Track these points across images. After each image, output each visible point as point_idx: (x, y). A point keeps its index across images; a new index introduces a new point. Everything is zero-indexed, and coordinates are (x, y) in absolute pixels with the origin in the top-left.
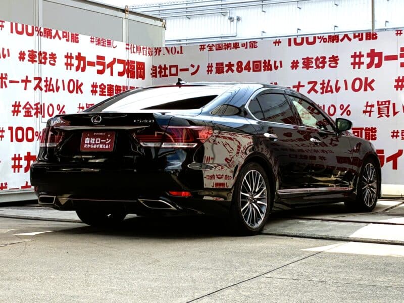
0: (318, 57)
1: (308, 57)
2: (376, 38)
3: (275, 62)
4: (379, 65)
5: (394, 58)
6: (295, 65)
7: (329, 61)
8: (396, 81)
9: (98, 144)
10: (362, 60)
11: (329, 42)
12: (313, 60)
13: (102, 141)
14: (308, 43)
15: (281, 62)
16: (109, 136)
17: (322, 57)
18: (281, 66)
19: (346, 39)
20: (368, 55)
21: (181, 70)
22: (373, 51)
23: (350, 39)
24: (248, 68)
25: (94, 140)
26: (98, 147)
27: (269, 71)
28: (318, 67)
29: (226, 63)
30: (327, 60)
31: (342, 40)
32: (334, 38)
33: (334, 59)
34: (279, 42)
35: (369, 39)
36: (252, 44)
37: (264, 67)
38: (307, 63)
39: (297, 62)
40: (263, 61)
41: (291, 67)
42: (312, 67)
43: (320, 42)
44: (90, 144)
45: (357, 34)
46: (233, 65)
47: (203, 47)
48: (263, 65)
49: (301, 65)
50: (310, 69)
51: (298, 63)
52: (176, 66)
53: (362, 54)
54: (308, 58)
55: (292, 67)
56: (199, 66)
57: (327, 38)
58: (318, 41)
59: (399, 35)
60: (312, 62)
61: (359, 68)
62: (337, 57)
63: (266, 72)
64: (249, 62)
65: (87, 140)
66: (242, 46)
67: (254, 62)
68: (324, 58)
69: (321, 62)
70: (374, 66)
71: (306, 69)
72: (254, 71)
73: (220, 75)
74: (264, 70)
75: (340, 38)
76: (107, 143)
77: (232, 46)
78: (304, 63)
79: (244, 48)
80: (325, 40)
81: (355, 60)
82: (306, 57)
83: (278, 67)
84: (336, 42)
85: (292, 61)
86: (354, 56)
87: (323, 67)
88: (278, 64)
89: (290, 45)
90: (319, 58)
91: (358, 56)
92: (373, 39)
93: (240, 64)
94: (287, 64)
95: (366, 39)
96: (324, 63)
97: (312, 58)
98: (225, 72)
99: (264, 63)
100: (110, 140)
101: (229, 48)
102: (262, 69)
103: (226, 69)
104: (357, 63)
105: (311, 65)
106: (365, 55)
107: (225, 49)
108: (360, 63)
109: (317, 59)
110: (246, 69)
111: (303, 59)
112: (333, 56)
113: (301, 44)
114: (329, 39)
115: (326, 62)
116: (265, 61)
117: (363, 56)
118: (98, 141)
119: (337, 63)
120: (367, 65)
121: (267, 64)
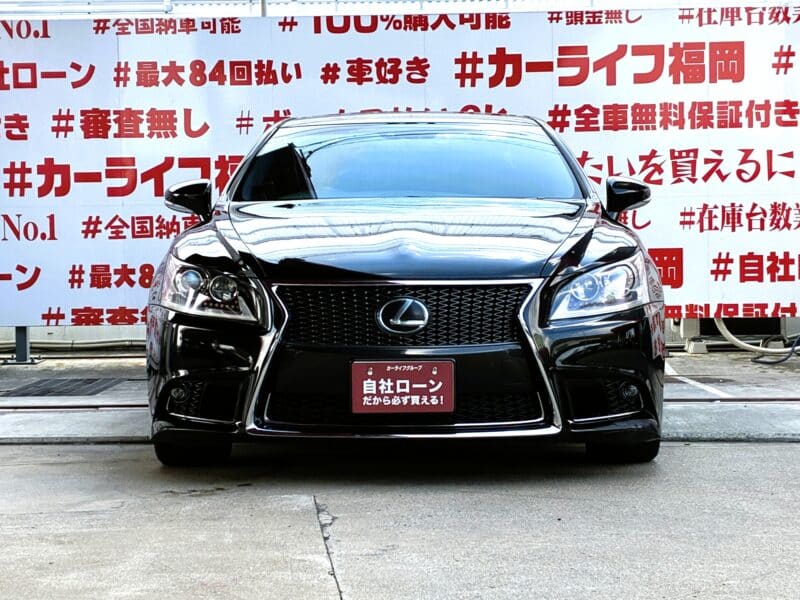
0: (382, 60)
1: (359, 59)
2: (507, 25)
3: (285, 66)
4: (514, 81)
5: (546, 67)
6: (330, 73)
7: (408, 69)
8: (551, 113)
10: (480, 68)
11: (405, 28)
12: (373, 66)
14: (360, 29)
15: (297, 67)
17: (390, 61)
18: (299, 75)
19: (443, 24)
20: (492, 60)
21: (45, 75)
22: (501, 51)
23: (452, 26)
24: (218, 75)
27: (271, 85)
28: (382, 80)
29: (163, 62)
30: (403, 66)
31: (435, 26)
32: (417, 22)
33: (419, 66)
34: (293, 24)
35: (494, 27)
36: (228, 24)
37: (257, 75)
38: (358, 71)
39: (336, 68)
40: (254, 63)
41: (322, 77)
42: (371, 80)
43: (387, 28)
45: (467, 16)
46: (182, 69)
47: (102, 25)
48: (254, 71)
49: (344, 74)
50: (365, 83)
51: (339, 70)
52: (32, 67)
53: (479, 56)
54: (360, 61)
55: (325, 79)
56: (92, 69)
57: (402, 20)
58: (382, 25)
59: (554, 21)
60: (370, 69)
61: (473, 85)
62: (425, 60)
63: (262, 86)
64: (220, 64)
66: (203, 28)
67: (233, 64)
68: (397, 62)
69: (390, 70)
70: (504, 81)
71: (355, 83)
72: (233, 83)
73: (148, 88)
74: (259, 83)
75: (431, 21)
77: (178, 27)
78: (350, 71)
79: (209, 30)
80: (397, 25)
81: (463, 69)
82: (355, 58)
83: (290, 77)
84: (422, 29)
85: (324, 66)
86: (462, 61)
87: (394, 81)
88: (291, 70)
89: (318, 30)
90: (386, 60)
91: (469, 61)
92: (501, 26)
93: (198, 67)
94: (313, 72)
95: (487, 27)
96: (396, 71)
97: (370, 62)
98: (161, 84)
99: (256, 66)
101: (171, 30)
102: (254, 79)
103: (163, 76)
104: (468, 76)
105: (367, 76)
106: (486, 60)
107: (160, 31)
108: (475, 76)
109: (381, 64)
110: (213, 77)
111: (348, 62)
112: (416, 59)
113: (345, 29)
114: (406, 22)
115: (400, 71)
116: (260, 62)
117: (481, 61)
119: (426, 74)
120: (491, 79)
121: (265, 70)
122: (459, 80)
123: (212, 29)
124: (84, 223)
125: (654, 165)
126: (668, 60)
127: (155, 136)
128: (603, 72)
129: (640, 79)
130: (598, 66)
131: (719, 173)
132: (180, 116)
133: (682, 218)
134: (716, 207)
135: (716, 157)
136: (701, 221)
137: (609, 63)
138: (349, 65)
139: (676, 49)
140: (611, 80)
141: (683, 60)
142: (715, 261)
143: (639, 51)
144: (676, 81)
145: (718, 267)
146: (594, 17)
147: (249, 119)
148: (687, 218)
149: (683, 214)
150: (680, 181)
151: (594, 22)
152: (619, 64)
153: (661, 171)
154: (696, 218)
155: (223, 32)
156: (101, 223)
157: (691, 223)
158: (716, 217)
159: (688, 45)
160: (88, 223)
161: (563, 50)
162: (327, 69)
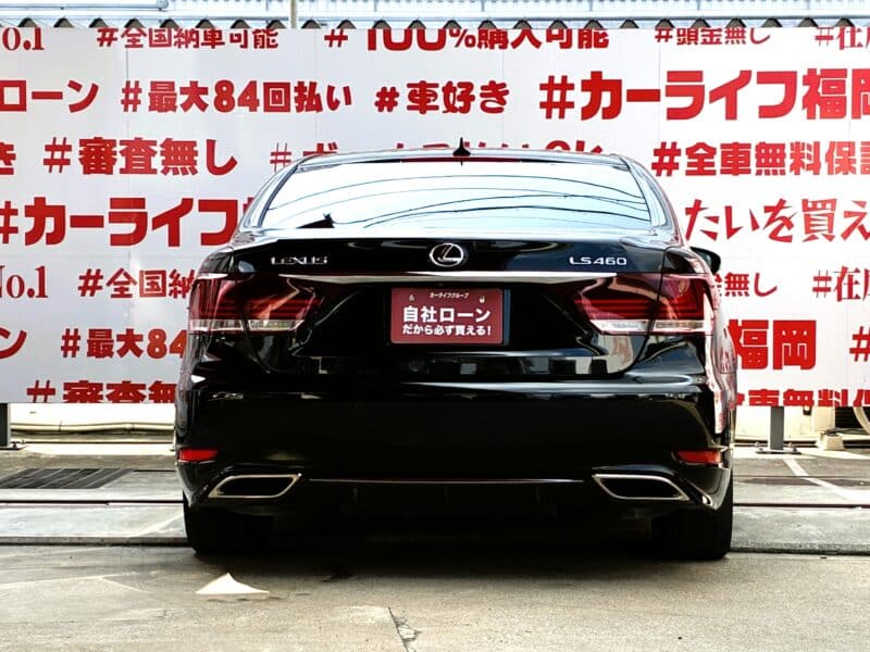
0: (450, 83)
1: (423, 83)
2: (605, 44)
3: (331, 89)
4: (612, 112)
5: (651, 95)
6: (386, 99)
7: (482, 95)
8: (656, 152)
9: (449, 323)
10: (570, 96)
11: (480, 46)
12: (439, 91)
13: (460, 315)
14: (424, 45)
15: (347, 90)
16: (482, 301)
17: (461, 85)
18: (348, 101)
19: (526, 41)
20: (586, 86)
21: (36, 96)
22: (597, 75)
23: (537, 44)
24: (249, 99)
25: (433, 312)
26: (449, 332)
27: (314, 112)
28: (451, 108)
29: (182, 82)
30: (476, 92)
31: (516, 44)
32: (491, 36)
33: (496, 92)
34: (342, 38)
35: (589, 46)
36: (263, 37)
37: (296, 99)
38: (422, 97)
39: (394, 93)
40: (294, 84)
41: (377, 104)
42: (436, 108)
43: (457, 45)
44: (420, 322)
45: (555, 32)
46: (205, 91)
47: (108, 35)
48: (293, 94)
49: (403, 100)
50: (429, 112)
51: (397, 95)
52: (21, 85)
53: (569, 81)
54: (423, 85)
55: (380, 105)
56: (95, 89)
57: (476, 34)
58: (451, 41)
59: (663, 40)
60: (435, 95)
61: (562, 116)
62: (503, 85)
63: (303, 113)
64: (253, 85)
65: (410, 313)
66: (232, 41)
67: (267, 86)
68: (468, 86)
69: (460, 97)
70: (600, 113)
71: (417, 112)
72: (267, 109)
73: (163, 114)
74: (299, 109)
75: (512, 37)
76: (478, 320)
77: (202, 39)
78: (411, 96)
79: (239, 44)
80: (470, 41)
81: (550, 96)
82: (417, 81)
83: (337, 102)
84: (500, 47)
85: (379, 90)
86: (549, 87)
87: (465, 109)
88: (339, 95)
89: (372, 46)
90: (455, 85)
91: (557, 87)
92: (598, 45)
93: (224, 88)
94: (366, 97)
95: (580, 46)
96: (467, 98)
97: (436, 85)
98: (179, 109)
99: (296, 89)
100: (488, 313)
101: (193, 43)
102: (293, 105)
103: (181, 99)
104: (556, 105)
105: (432, 103)
106: (578, 86)
107: (179, 44)
108: (564, 105)
109: (449, 88)
110: (242, 102)
111: (409, 85)
112: (492, 83)
113: (405, 45)
114: (480, 38)
115: (473, 98)
116: (301, 84)
117: (571, 87)
118: (447, 314)
119: (504, 103)
120: (584, 109)
121: (306, 94)
122: (544, 111)
123: (242, 43)
124: (81, 278)
125: (782, 218)
126: (802, 90)
127: (171, 172)
128: (722, 103)
129: (767, 112)
130: (715, 95)
131: (862, 229)
132: (202, 149)
133: (815, 284)
134: (857, 271)
135: (858, 209)
136: (839, 288)
137: (728, 92)
138: (410, 89)
139: (811, 77)
140: (731, 113)
141: (820, 90)
142: (855, 337)
143: (766, 78)
144: (811, 116)
145: (859, 344)
146: (711, 36)
147: (285, 154)
148: (822, 284)
149: (818, 279)
150: (814, 238)
151: (711, 42)
152: (741, 93)
153: (790, 226)
154: (833, 284)
155: (256, 47)
156: (102, 277)
157: (827, 290)
158: (857, 283)
159: (825, 72)
160: (86, 278)
161: (672, 76)
162: (383, 93)
